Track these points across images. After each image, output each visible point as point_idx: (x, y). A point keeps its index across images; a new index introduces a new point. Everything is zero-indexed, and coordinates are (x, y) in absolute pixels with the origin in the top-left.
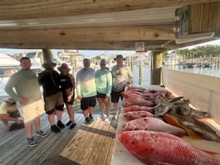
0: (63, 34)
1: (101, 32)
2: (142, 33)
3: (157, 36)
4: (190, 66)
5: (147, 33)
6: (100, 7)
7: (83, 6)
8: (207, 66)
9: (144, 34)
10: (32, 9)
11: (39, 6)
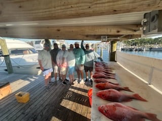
0: (59, 30)
1: (83, 29)
2: (109, 30)
3: (118, 32)
4: (131, 50)
5: (112, 30)
6: (93, 12)
7: (81, 11)
8: (140, 50)
9: (111, 31)
10: (44, 14)
11: (49, 11)
